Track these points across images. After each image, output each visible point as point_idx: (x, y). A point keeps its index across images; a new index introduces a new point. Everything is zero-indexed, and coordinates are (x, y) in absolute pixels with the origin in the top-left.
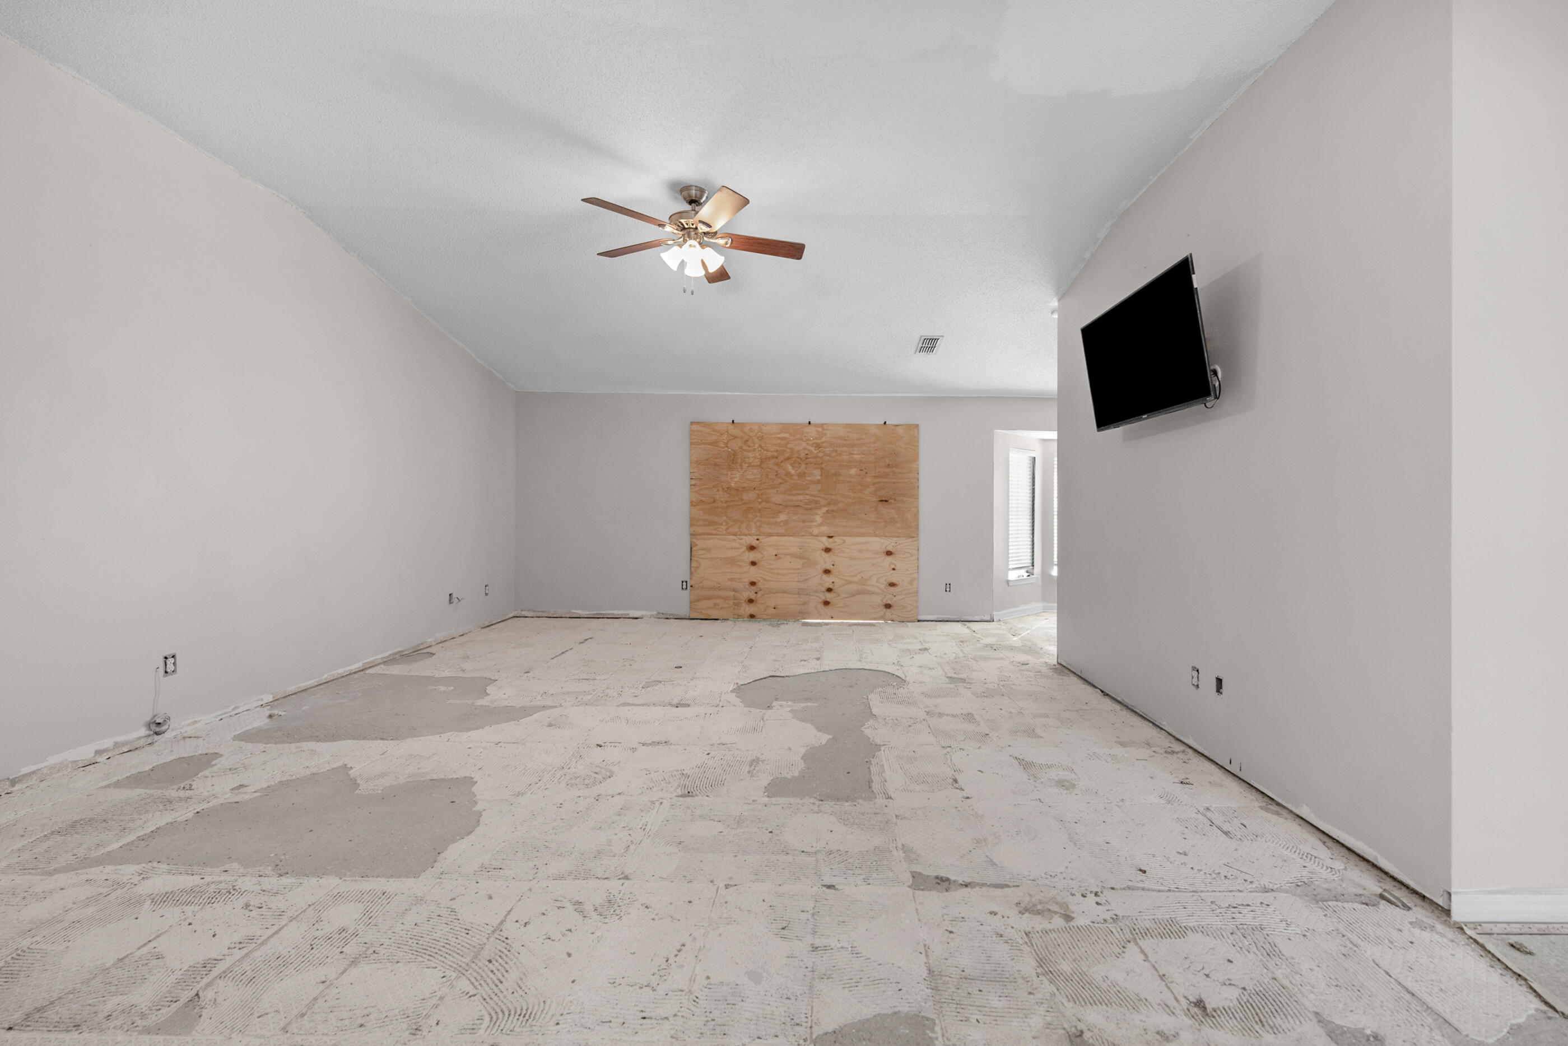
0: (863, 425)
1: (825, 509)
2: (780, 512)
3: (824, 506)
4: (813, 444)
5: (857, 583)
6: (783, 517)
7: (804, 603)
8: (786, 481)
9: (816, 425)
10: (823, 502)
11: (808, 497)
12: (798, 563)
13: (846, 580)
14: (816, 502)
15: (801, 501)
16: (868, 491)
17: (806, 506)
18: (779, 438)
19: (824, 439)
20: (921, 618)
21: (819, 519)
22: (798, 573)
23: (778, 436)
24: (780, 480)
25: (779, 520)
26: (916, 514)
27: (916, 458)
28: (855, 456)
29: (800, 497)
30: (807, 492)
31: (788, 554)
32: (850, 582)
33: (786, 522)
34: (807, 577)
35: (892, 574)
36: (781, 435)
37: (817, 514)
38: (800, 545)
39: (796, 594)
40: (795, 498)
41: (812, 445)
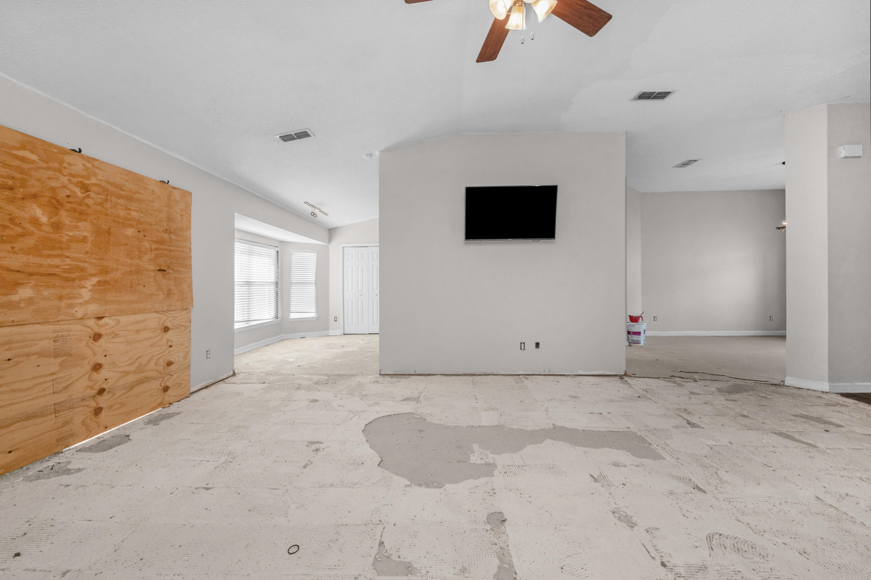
0: (142, 177)
1: (95, 280)
2: (22, 284)
3: (92, 275)
4: (78, 182)
5: (135, 372)
6: (25, 292)
7: (67, 423)
8: (31, 234)
9: (83, 157)
10: (92, 270)
11: (68, 261)
12: (53, 364)
13: (123, 372)
14: (82, 270)
15: (57, 267)
16: (147, 257)
17: (66, 275)
18: (17, 157)
19: (93, 180)
20: (192, 390)
21: (86, 294)
22: (53, 380)
23: (16, 152)
24: (19, 230)
25: (15, 298)
26: (190, 285)
27: (189, 228)
28: (133, 213)
29: (57, 261)
30: (67, 253)
31: (34, 354)
32: (127, 373)
33: (30, 301)
34: (69, 382)
35: (169, 352)
36: (21, 153)
37: (83, 287)
38: (55, 335)
39: (51, 414)
40: (49, 261)
41: (76, 185)
